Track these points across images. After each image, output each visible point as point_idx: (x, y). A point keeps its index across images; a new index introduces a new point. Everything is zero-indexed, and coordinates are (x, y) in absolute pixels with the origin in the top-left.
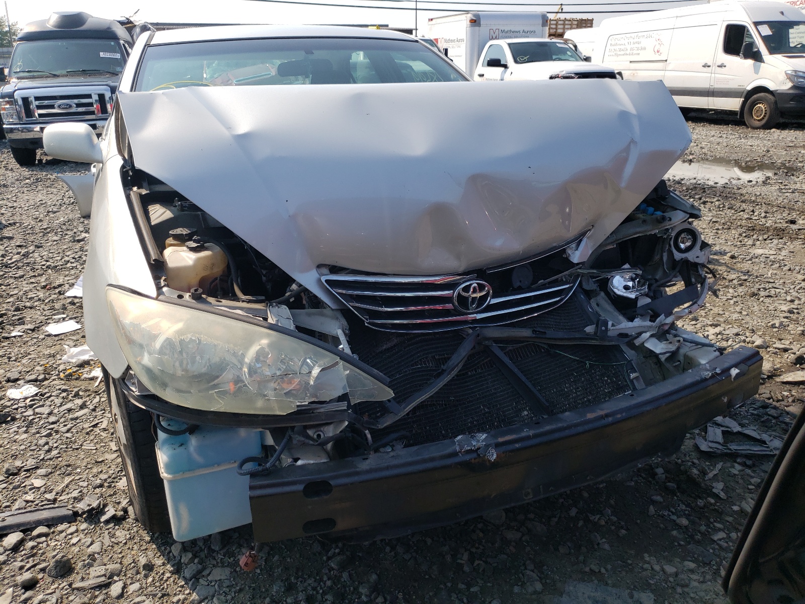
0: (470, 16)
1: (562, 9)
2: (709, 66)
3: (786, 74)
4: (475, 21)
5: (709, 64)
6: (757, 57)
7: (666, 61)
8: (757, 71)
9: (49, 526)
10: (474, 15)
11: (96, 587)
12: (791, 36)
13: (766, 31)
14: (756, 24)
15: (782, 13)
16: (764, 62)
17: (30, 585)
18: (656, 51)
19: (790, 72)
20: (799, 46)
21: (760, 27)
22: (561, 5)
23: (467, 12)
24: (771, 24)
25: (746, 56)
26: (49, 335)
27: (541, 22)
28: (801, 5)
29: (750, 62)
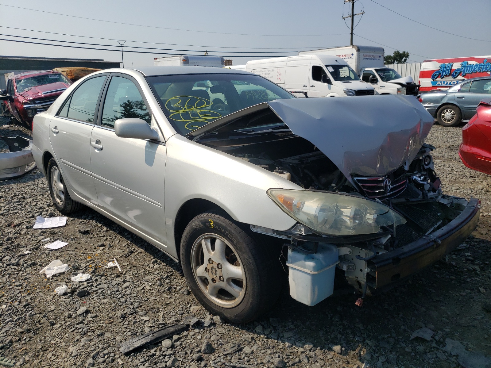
0: (182, 58)
1: (207, 54)
2: (306, 86)
3: (344, 90)
4: (186, 60)
5: (306, 85)
6: (329, 82)
7: (284, 83)
8: (330, 88)
9: (178, 334)
10: (185, 57)
11: (236, 352)
12: (340, 72)
13: (331, 70)
14: (327, 66)
15: (337, 61)
16: (332, 84)
17: (200, 359)
18: (278, 78)
19: (345, 90)
20: (346, 77)
21: (328, 68)
22: (207, 51)
23: (181, 55)
24: (333, 66)
25: (324, 82)
26: (52, 250)
27: (220, 62)
28: (343, 57)
29: (326, 84)
